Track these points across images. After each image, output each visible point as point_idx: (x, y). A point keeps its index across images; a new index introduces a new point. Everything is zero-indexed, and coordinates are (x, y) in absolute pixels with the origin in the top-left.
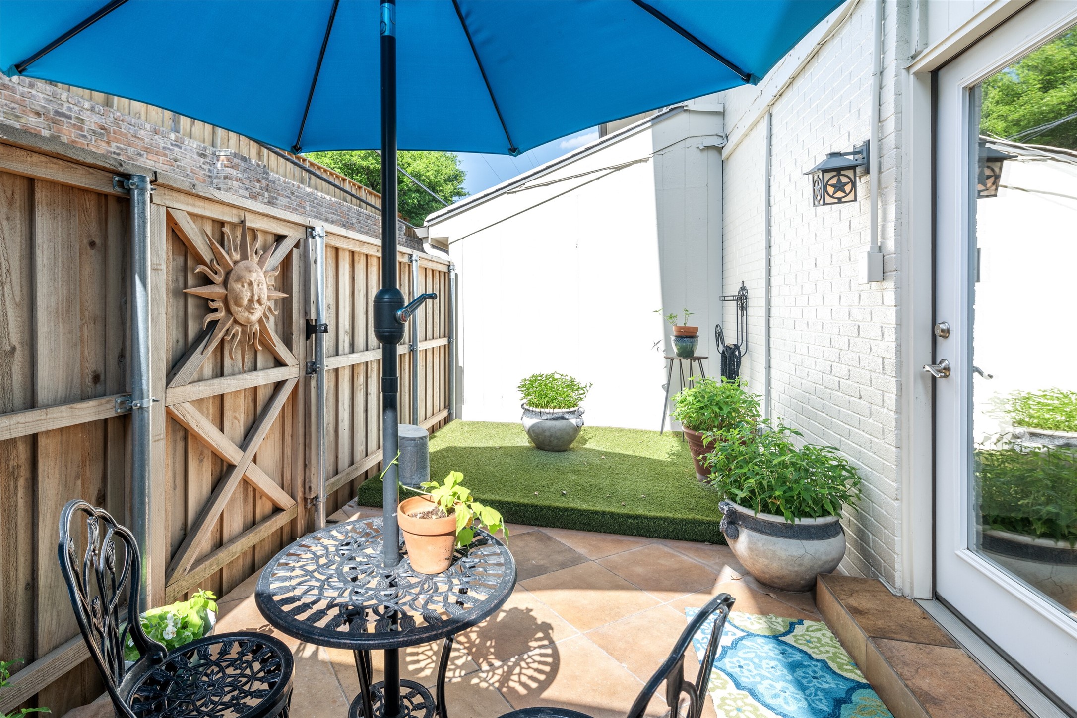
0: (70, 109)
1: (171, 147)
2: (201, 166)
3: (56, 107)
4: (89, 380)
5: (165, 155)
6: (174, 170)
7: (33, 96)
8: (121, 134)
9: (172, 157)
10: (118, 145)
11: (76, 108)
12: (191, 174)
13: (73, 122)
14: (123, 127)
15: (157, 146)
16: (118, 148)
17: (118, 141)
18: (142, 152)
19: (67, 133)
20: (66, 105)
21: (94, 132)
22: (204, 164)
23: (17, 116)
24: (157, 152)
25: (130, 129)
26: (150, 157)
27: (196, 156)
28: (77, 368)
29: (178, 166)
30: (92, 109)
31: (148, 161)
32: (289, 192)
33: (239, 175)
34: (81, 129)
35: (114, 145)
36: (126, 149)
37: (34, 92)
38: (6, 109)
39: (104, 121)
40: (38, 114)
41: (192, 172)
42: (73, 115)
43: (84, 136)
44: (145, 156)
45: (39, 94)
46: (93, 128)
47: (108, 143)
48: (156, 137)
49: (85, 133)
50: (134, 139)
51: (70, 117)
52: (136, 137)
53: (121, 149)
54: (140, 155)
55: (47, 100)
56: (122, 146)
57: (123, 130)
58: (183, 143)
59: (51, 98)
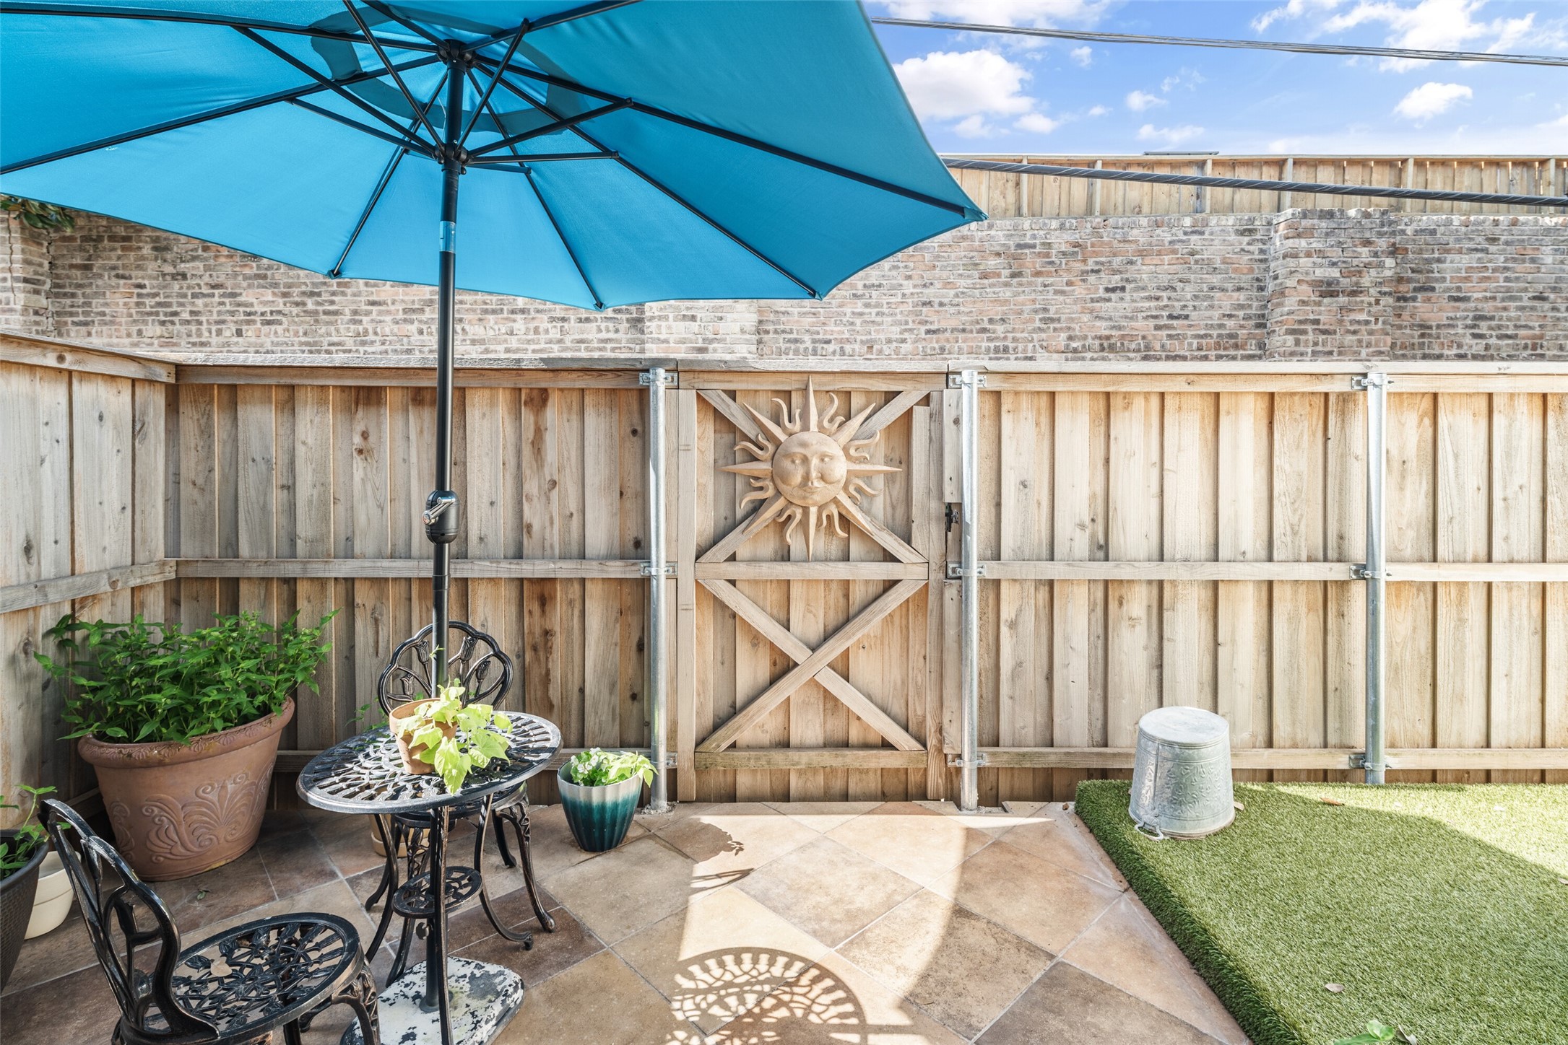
0: (1034, 237)
1: (1185, 238)
2: (1243, 250)
3: (1017, 240)
4: (630, 545)
5: (1174, 252)
6: (1190, 268)
7: (993, 237)
8: (1103, 244)
9: (1185, 251)
10: (1098, 259)
11: (1042, 233)
12: (1222, 266)
13: (1037, 250)
14: (1105, 235)
15: (1161, 243)
16: (1097, 263)
17: (1096, 254)
18: (1135, 259)
19: (1031, 265)
20: (1029, 234)
21: (1064, 253)
22: (1249, 244)
23: (976, 265)
24: (1160, 251)
25: (1115, 233)
26: (1146, 262)
27: (1233, 238)
28: (617, 533)
29: (1197, 262)
30: (1062, 227)
31: (1144, 267)
32: (1480, 239)
33: (1314, 245)
34: (1048, 255)
35: (1091, 261)
36: (1110, 262)
37: (993, 232)
38: (965, 261)
39: (1077, 236)
40: (998, 254)
41: (1224, 263)
42: (1037, 242)
43: (1052, 263)
44: (1140, 261)
45: (999, 233)
46: (1063, 249)
47: (1084, 261)
48: (1159, 231)
49: (1053, 259)
50: (1122, 245)
51: (1034, 246)
52: (1125, 241)
53: (1102, 264)
54: (1131, 263)
55: (1008, 236)
56: (1103, 259)
57: (1105, 239)
58: (1207, 225)
59: (1013, 232)
